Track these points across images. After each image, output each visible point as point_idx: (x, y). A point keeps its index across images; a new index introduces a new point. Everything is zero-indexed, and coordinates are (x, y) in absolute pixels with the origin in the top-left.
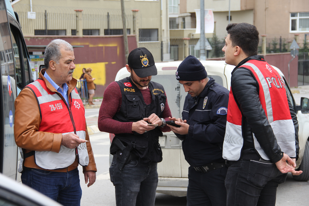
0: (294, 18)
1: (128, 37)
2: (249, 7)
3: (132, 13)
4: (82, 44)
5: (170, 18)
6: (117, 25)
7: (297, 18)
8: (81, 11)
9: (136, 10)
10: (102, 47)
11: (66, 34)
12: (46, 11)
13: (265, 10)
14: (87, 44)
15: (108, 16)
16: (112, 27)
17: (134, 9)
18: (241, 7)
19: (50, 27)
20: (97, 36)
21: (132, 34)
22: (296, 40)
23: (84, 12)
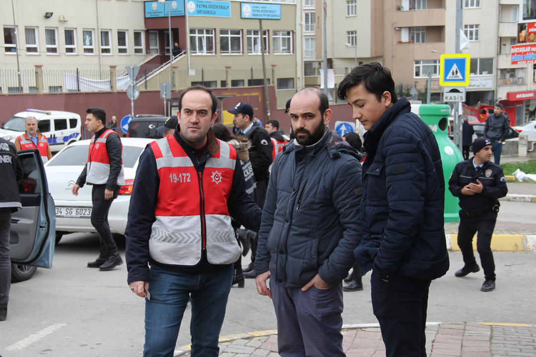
0: (418, 65)
1: (268, 87)
2: (378, 55)
3: (271, 67)
4: (231, 94)
5: (305, 62)
6: (258, 76)
7: (421, 65)
8: (230, 67)
9: (275, 64)
10: (247, 96)
11: (216, 87)
12: (203, 69)
13: (392, 58)
14: (235, 94)
15: (252, 70)
16: (255, 77)
17: (273, 64)
18: (371, 54)
19: (206, 80)
20: (242, 87)
21: (271, 85)
22: (415, 86)
23: (232, 68)
